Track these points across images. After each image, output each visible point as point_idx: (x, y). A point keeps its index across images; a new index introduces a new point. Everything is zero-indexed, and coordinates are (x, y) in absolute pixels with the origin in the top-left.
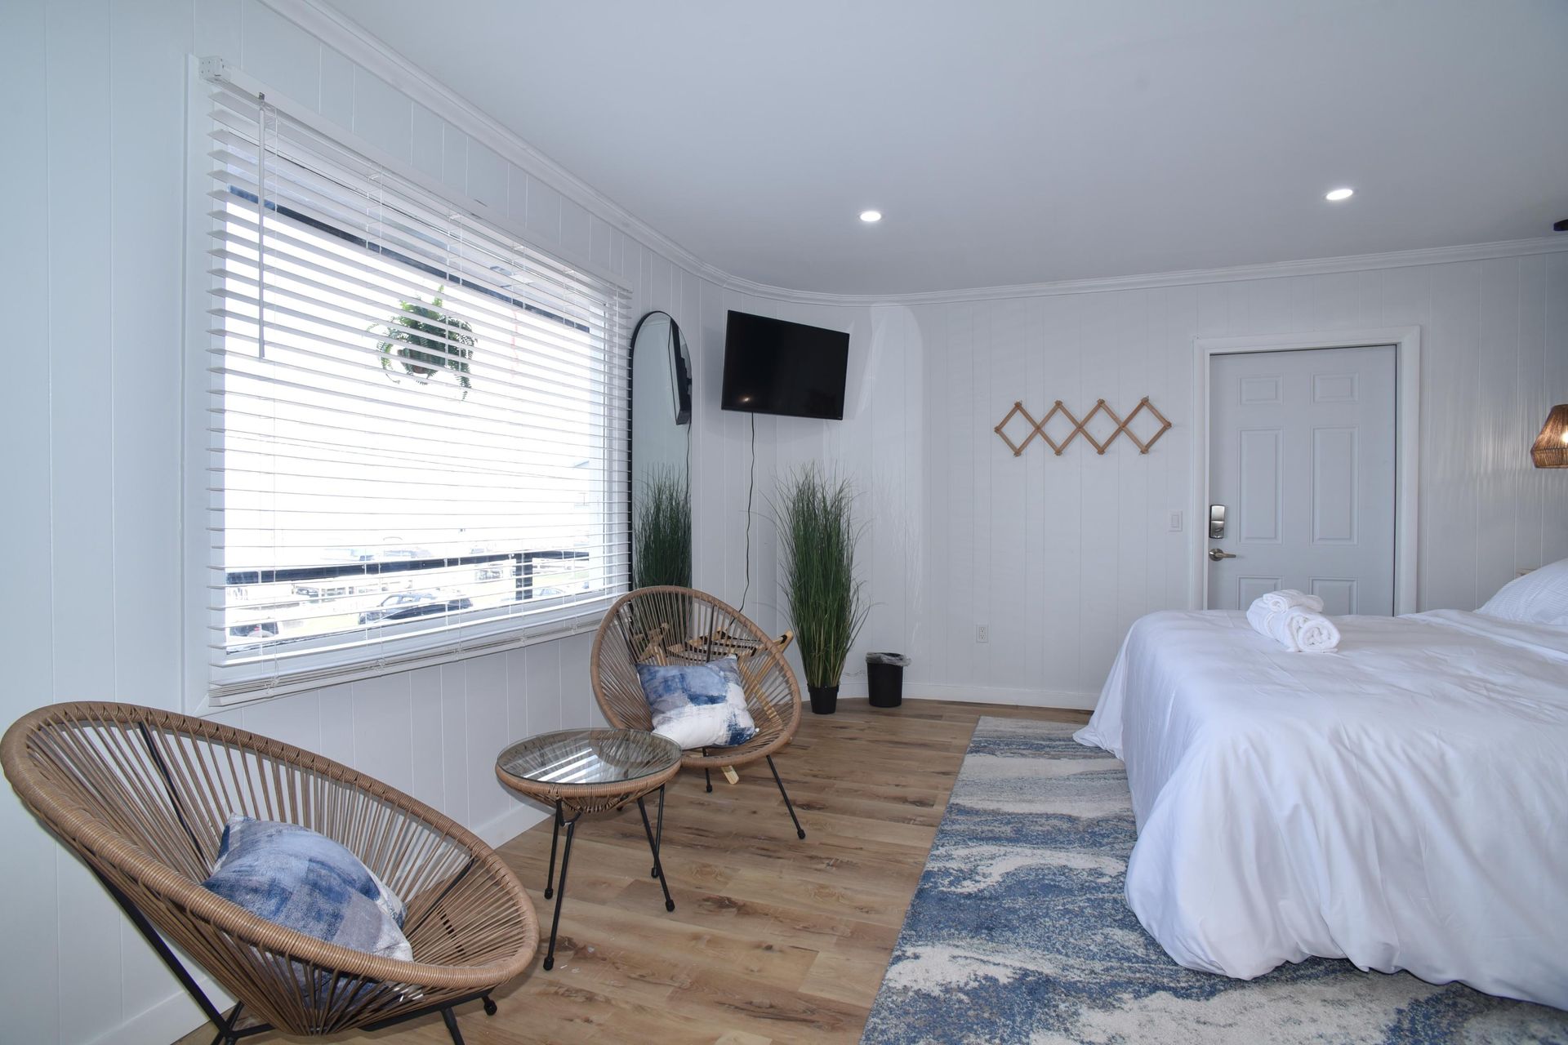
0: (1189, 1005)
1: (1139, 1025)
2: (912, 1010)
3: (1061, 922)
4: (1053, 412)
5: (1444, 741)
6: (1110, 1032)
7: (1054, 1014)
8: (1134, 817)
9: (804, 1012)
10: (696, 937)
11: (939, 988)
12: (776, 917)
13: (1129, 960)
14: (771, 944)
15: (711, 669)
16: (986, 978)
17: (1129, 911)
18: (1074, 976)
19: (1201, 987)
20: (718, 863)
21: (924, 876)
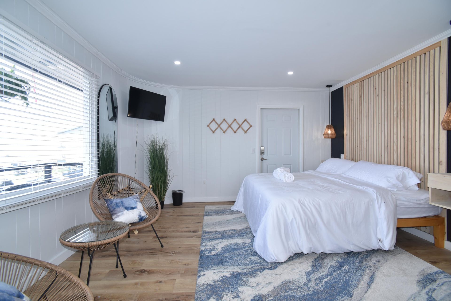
0: (272, 271)
1: (263, 279)
2: (207, 290)
3: (239, 258)
4: (223, 122)
5: (319, 199)
6: (257, 282)
7: (243, 282)
8: (250, 227)
9: (176, 298)
10: (136, 284)
11: (212, 282)
12: (160, 272)
13: (257, 263)
14: (161, 280)
15: (131, 198)
16: (224, 276)
17: (254, 251)
18: (245, 271)
19: (274, 266)
20: (138, 259)
21: (201, 252)
